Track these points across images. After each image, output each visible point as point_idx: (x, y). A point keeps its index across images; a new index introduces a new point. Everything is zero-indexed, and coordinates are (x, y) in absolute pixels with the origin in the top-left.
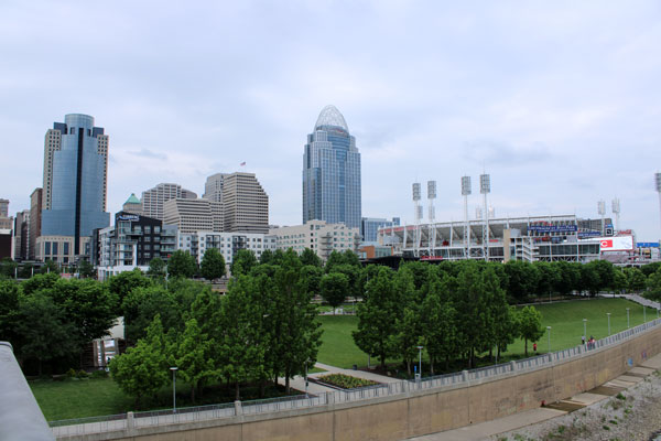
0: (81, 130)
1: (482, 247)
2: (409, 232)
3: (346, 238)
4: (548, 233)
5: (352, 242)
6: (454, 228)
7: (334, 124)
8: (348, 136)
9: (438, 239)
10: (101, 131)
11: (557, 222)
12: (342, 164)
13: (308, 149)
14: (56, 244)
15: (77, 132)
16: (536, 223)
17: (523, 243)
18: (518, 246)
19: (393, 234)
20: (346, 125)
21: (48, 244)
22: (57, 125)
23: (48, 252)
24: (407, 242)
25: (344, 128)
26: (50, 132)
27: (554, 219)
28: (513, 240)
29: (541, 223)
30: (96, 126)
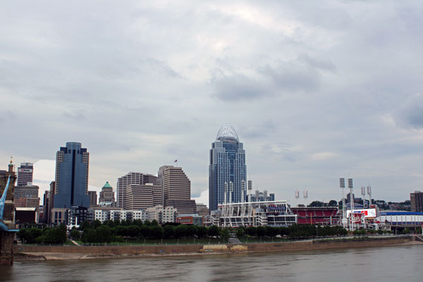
0: (74, 151)
4: (274, 210)
7: (230, 135)
10: (85, 150)
11: (278, 205)
12: (232, 161)
14: (60, 213)
15: (72, 152)
16: (269, 206)
21: (56, 213)
22: (62, 149)
23: (56, 217)
25: (236, 138)
26: (58, 152)
28: (257, 214)
29: (272, 205)
30: (82, 147)
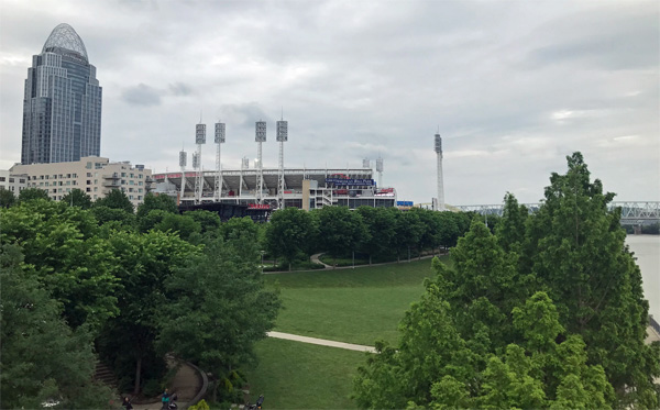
1: (277, 198)
2: (187, 179)
3: (136, 181)
4: (345, 186)
5: (143, 186)
6: (244, 177)
7: (68, 47)
8: (87, 65)
9: (223, 188)
11: (354, 175)
12: (79, 98)
13: (33, 73)
16: (333, 175)
17: (323, 196)
18: (318, 199)
19: (166, 180)
20: (84, 49)
24: (185, 191)
25: (82, 54)
27: (352, 173)
28: (312, 192)
29: (339, 175)
